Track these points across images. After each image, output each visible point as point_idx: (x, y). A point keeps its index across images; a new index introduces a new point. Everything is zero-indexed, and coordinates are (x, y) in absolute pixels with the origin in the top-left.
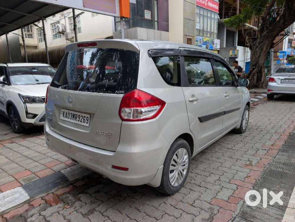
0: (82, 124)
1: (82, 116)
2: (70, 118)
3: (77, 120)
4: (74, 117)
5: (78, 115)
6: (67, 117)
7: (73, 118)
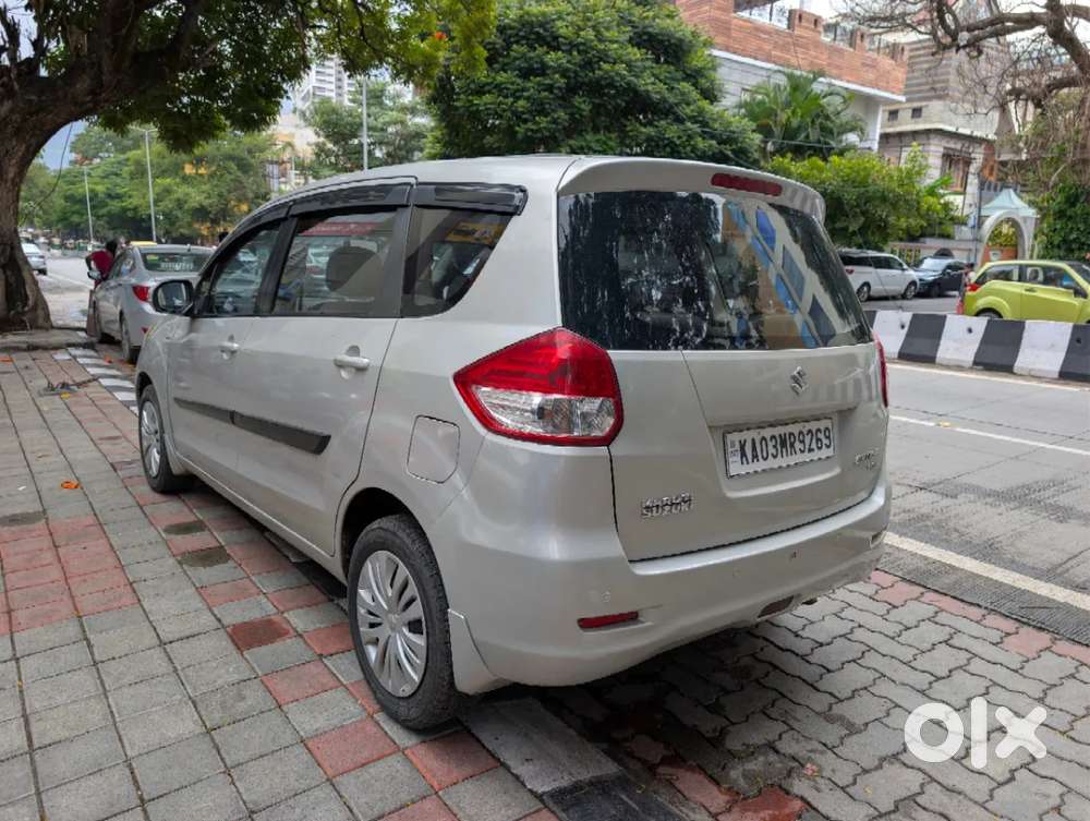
0: (815, 455)
1: (810, 431)
2: (770, 456)
3: (797, 450)
4: (784, 443)
5: (796, 435)
6: (759, 454)
7: (784, 450)
